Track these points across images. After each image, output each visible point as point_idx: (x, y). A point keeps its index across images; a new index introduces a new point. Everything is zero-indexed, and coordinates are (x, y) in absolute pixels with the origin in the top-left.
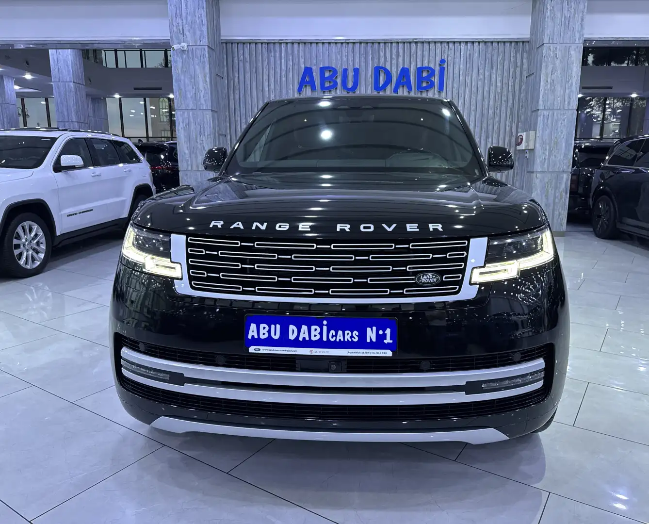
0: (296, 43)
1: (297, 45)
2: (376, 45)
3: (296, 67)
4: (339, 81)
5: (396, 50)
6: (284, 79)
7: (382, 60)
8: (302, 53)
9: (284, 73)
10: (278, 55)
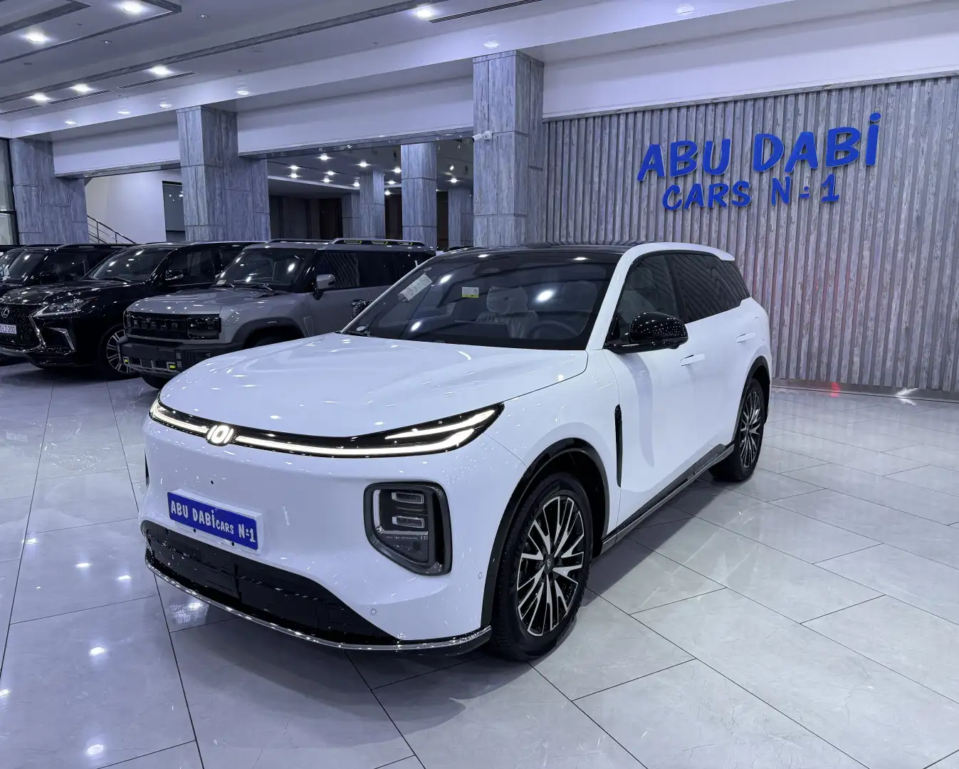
0: (640, 111)
1: (641, 115)
2: (761, 102)
3: (639, 146)
4: (699, 161)
5: (793, 107)
6: (621, 164)
7: (769, 124)
8: (647, 126)
9: (621, 156)
10: (614, 131)
